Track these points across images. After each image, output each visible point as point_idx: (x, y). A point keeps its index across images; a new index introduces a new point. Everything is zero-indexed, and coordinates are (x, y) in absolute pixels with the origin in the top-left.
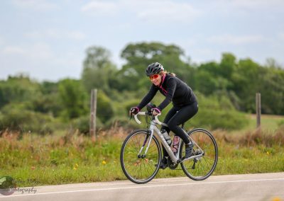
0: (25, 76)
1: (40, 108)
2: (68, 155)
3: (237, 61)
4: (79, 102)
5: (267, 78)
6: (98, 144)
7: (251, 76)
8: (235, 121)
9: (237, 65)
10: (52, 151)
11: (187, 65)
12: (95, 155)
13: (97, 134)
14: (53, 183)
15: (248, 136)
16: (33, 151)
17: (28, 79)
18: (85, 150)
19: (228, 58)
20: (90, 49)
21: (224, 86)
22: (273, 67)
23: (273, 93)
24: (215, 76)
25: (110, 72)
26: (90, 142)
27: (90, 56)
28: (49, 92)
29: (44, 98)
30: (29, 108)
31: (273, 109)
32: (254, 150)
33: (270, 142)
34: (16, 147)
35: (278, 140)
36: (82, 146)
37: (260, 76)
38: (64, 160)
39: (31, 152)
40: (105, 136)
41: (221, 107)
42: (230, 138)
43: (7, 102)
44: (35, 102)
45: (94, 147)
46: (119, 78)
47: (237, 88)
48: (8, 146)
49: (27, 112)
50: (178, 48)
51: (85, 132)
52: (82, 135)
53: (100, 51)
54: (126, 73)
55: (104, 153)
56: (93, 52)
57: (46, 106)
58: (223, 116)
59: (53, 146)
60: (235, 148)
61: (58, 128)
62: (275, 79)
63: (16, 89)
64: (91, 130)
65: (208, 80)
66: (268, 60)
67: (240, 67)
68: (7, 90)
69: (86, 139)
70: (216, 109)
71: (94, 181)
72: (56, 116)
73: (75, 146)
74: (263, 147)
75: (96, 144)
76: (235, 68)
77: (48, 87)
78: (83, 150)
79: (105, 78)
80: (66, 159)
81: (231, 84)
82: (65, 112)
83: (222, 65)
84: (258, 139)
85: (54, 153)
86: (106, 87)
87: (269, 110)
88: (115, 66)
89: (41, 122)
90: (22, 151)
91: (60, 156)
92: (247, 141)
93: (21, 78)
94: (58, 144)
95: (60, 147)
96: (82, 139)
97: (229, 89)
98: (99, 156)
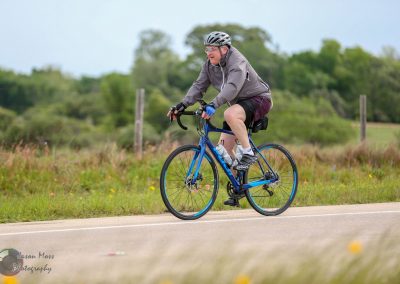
0: (54, 68)
1: (75, 113)
2: (104, 177)
3: (342, 50)
4: (128, 105)
5: (382, 73)
6: (145, 163)
7: (361, 71)
8: (337, 132)
9: (341, 56)
10: (83, 172)
11: (275, 55)
12: (140, 178)
13: (144, 150)
14: (79, 216)
15: (348, 154)
16: (57, 173)
17: (58, 73)
18: (128, 171)
19: (331, 47)
20: (144, 32)
21: (324, 84)
22: (390, 57)
23: (391, 93)
24: (312, 71)
25: (170, 64)
26: (134, 160)
27: (144, 42)
28: (88, 91)
29: (81, 99)
30: (60, 113)
31: (390, 116)
32: (355, 172)
33: (378, 161)
34: (35, 167)
35: (389, 158)
36: (123, 166)
37: (373, 71)
38: (98, 185)
39: (54, 172)
40: (155, 152)
41: (318, 113)
42: (324, 155)
43: (30, 105)
44: (69, 105)
45: (140, 166)
46: (182, 73)
47: (342, 87)
48: (23, 165)
49: (57, 118)
50: (264, 32)
51: (128, 146)
52: (123, 151)
53: (157, 36)
54: (192, 66)
55: (153, 175)
56: (148, 37)
57: (83, 110)
58: (321, 125)
59: (84, 165)
60: (331, 170)
61: (99, 139)
62: (393, 75)
63: (43, 88)
64: (135, 144)
65: (302, 76)
66: (384, 49)
67: (346, 58)
68: (31, 88)
69: (129, 156)
70: (311, 115)
71: (135, 214)
72: (96, 123)
73: (114, 165)
74: (368, 167)
75: (141, 163)
76: (339, 59)
77: (87, 84)
78: (125, 172)
79: (163, 72)
80: (102, 183)
81: (333, 81)
82: (108, 119)
83: (322, 55)
84: (362, 157)
85: (85, 174)
86: (164, 84)
87: (384, 117)
88: (177, 57)
89: (76, 131)
90: (42, 172)
91: (94, 180)
92: (346, 160)
93: (49, 72)
94: (91, 163)
95: (94, 168)
96: (122, 156)
97: (331, 87)
98: (146, 180)
